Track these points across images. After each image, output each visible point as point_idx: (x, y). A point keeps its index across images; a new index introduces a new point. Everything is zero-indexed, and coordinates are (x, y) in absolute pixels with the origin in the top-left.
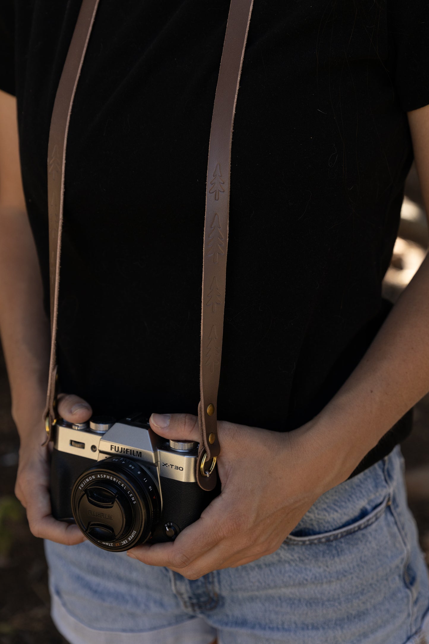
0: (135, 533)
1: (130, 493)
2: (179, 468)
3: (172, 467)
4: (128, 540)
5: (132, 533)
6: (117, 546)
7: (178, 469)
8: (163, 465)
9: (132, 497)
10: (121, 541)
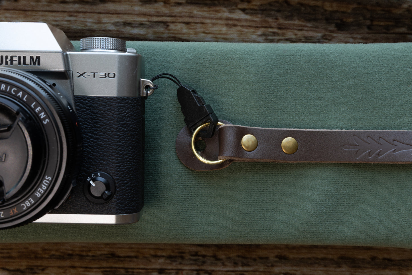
0: (48, 180)
1: (36, 106)
2: (107, 75)
3: (94, 77)
4: (35, 198)
5: (42, 181)
6: (12, 214)
7: (106, 77)
8: (79, 77)
9: (40, 112)
10: (21, 203)
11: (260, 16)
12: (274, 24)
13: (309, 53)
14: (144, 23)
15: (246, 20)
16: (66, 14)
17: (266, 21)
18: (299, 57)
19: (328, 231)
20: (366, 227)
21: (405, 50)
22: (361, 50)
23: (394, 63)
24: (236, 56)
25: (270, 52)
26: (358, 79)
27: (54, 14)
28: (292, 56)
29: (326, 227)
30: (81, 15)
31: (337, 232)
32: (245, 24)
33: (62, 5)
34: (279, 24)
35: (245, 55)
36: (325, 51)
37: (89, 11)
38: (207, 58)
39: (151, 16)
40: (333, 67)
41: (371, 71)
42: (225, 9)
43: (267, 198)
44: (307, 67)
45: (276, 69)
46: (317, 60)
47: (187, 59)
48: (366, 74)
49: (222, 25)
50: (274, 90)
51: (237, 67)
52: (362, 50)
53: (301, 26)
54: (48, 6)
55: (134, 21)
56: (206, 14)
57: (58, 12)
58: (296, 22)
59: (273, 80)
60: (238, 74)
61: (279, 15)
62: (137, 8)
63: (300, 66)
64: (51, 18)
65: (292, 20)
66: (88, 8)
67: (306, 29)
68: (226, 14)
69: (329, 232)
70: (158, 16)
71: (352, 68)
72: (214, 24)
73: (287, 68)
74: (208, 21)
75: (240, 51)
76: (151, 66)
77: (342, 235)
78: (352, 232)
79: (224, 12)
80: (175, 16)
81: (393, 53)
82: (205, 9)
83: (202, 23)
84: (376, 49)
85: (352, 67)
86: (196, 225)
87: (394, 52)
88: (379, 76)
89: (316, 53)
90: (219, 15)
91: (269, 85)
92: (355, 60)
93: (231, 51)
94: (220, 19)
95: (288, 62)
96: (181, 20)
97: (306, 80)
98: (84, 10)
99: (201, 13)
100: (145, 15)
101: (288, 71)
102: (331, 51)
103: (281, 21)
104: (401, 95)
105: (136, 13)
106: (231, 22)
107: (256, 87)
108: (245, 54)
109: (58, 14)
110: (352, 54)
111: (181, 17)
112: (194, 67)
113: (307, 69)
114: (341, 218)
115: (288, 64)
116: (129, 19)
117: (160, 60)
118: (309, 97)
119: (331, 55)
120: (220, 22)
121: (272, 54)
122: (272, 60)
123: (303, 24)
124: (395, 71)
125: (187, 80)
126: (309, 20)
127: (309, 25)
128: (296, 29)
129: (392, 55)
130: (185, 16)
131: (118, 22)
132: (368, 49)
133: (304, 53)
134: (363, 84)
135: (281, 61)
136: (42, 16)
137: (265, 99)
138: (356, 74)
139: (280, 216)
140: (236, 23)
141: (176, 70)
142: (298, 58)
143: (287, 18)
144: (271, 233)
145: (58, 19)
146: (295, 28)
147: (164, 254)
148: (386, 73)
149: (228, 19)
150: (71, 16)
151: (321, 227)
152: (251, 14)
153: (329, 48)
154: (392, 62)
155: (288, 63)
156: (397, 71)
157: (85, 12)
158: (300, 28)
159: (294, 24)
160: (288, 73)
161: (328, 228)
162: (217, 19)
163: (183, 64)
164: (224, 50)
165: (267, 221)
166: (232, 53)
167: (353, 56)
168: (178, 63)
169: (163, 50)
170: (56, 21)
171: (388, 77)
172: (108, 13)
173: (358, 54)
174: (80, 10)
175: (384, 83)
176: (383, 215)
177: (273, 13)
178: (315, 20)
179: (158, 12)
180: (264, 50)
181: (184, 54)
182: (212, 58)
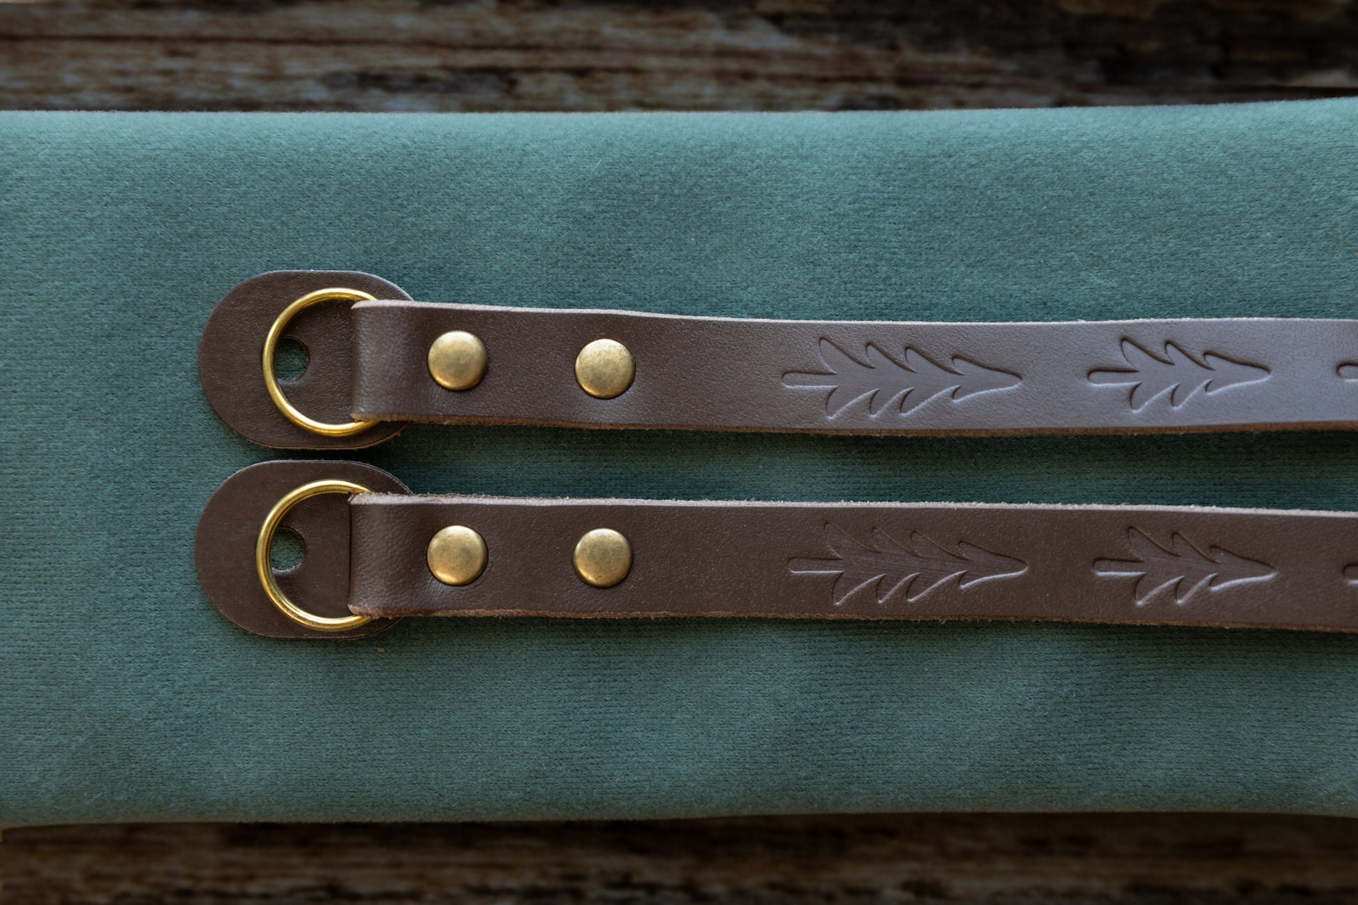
11: (833, 38)
12: (883, 68)
13: (1006, 145)
14: (430, 74)
15: (786, 56)
16: (155, 49)
17: (855, 58)
18: (973, 161)
19: (1086, 763)
20: (1216, 747)
21: (1343, 127)
22: (1190, 132)
23: (1305, 173)
24: (753, 162)
25: (870, 144)
26: (1179, 236)
27: (113, 49)
28: (951, 156)
29: (1079, 752)
30: (208, 51)
31: (1117, 766)
32: (781, 68)
33: (141, 15)
34: (903, 68)
35: (785, 158)
36: (1065, 138)
37: (236, 33)
38: (652, 173)
39: (454, 47)
40: (1092, 194)
41: (1224, 206)
42: (711, 17)
43: (873, 656)
44: (1001, 196)
45: (894, 205)
46: (1035, 169)
47: (584, 180)
48: (1208, 218)
49: (701, 74)
50: (889, 278)
51: (760, 200)
52: (1193, 132)
53: (980, 70)
54: (91, 18)
55: (396, 68)
56: (644, 37)
57: (125, 39)
58: (963, 57)
59: (886, 244)
60: (764, 226)
61: (901, 34)
62: (405, 22)
63: (977, 193)
64: (106, 64)
65: (946, 49)
66: (231, 23)
67: (996, 80)
68: (717, 36)
69: (1090, 769)
70: (477, 48)
71: (1160, 198)
72: (675, 74)
73: (931, 199)
74: (652, 62)
75: (769, 145)
76: (458, 205)
77: (1134, 777)
78: (1172, 766)
79: (709, 26)
80: (538, 48)
81: (1302, 138)
82: (643, 17)
83: (634, 71)
84: (1241, 126)
85: (1157, 192)
86: (628, 756)
87: (1303, 136)
88: (1254, 223)
89: (1034, 145)
90: (692, 38)
91: (872, 261)
92: (1168, 167)
93: (734, 146)
94: (696, 52)
95: (934, 181)
96: (556, 60)
97: (999, 240)
98: (216, 31)
99: (627, 34)
100: (431, 44)
101: (936, 211)
102: (1084, 139)
103: (910, 55)
104: (1330, 286)
105: (403, 37)
106: (732, 65)
107: (828, 269)
108: (785, 154)
109: (128, 49)
110: (1157, 145)
111: (558, 49)
112: (608, 206)
113: (1002, 202)
114: (1131, 719)
115: (935, 187)
116: (377, 60)
117: (489, 184)
118: (1012, 300)
119: (1086, 151)
120: (695, 64)
121: (881, 154)
122: (879, 174)
123: (988, 62)
124: (1309, 203)
125: (584, 251)
126: (1007, 50)
127: (1008, 66)
128: (961, 84)
129: (1299, 146)
130: (571, 47)
131: (338, 75)
132: (1215, 126)
133: (990, 146)
134: (1197, 253)
135: (911, 176)
136: (74, 56)
137: (860, 309)
138: (1172, 218)
139: (921, 718)
140: (750, 65)
141: (546, 219)
142: (971, 166)
143: (928, 43)
144: (889, 777)
145: (129, 65)
146: (958, 77)
147: (512, 883)
148: (1279, 212)
149: (722, 53)
150: (174, 54)
151: (1064, 752)
152: (804, 33)
153: (1080, 125)
154: (1298, 172)
155: (936, 184)
156: (1315, 203)
157: (221, 41)
158: (976, 78)
159: (954, 67)
160: (935, 218)
161: (1087, 754)
162: (685, 53)
163: (570, 196)
164: (713, 143)
165: (874, 737)
166: (738, 152)
167: (1159, 156)
168: (551, 192)
169: (499, 147)
170: (122, 73)
171: (1282, 224)
172: (305, 40)
173: (1179, 146)
174: (206, 32)
175: (1271, 246)
176: (1277, 705)
177: (879, 26)
178: (1028, 48)
179: (476, 34)
180: (850, 140)
181: (572, 160)
182: (670, 173)
